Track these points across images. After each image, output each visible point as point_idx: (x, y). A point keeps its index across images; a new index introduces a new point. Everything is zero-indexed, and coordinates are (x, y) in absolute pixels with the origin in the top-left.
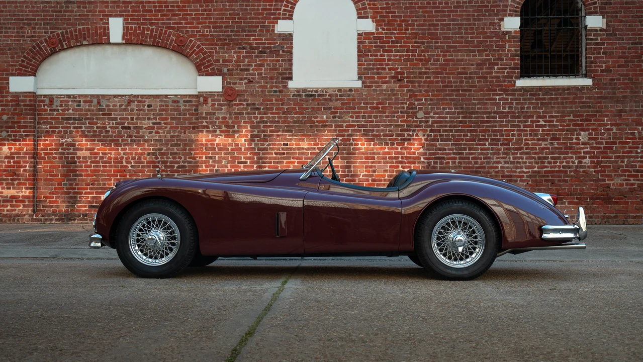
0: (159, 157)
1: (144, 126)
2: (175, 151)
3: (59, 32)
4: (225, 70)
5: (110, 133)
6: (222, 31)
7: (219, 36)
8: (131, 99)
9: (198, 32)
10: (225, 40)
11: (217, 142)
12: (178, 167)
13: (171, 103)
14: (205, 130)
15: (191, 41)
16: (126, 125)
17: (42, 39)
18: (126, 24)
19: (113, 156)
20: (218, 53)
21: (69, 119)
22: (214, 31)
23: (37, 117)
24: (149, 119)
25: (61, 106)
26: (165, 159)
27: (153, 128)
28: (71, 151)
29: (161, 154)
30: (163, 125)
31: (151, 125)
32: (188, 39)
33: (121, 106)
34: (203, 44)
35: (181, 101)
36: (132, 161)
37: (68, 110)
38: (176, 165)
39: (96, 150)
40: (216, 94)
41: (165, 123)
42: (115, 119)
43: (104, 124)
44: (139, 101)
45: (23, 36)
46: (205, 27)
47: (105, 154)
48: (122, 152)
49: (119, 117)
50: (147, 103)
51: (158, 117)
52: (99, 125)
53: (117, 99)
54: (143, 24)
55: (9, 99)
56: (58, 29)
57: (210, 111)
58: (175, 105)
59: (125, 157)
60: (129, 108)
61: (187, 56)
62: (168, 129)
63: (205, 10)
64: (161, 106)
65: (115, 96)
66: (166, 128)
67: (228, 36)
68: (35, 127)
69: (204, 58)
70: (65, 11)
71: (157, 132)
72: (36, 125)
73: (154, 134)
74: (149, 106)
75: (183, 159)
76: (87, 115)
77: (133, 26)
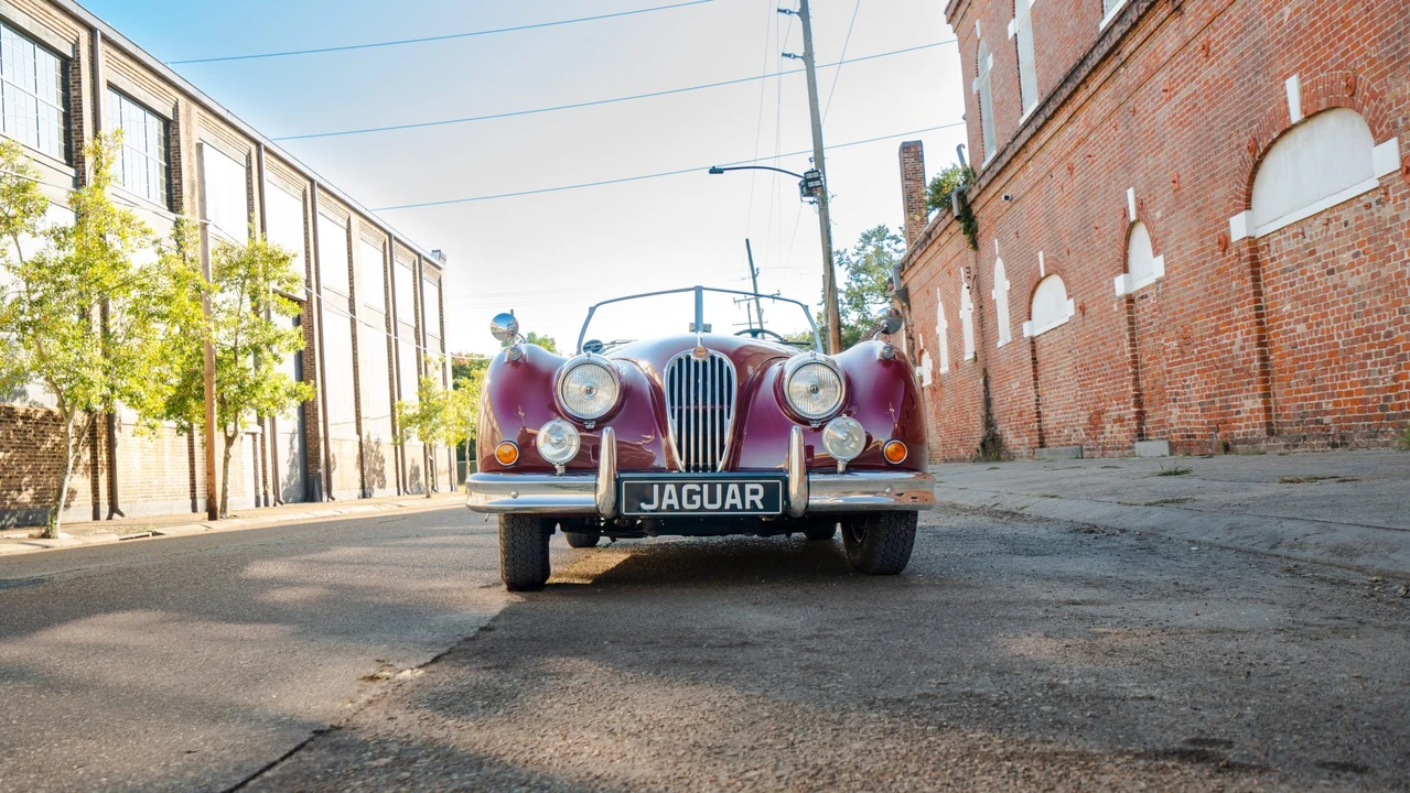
0: (1365, 319)
1: (1346, 264)
2: (1379, 305)
3: (1255, 127)
4: (1400, 119)
5: (1319, 287)
6: (1388, 43)
7: (1386, 52)
8: (1328, 216)
9: (1366, 57)
10: (1394, 57)
11: (1407, 276)
12: (1386, 337)
13: (1364, 212)
14: (1392, 254)
15: (1361, 79)
16: (1330, 267)
17: (1245, 147)
18: (1303, 81)
19: (1325, 327)
20: (1389, 88)
21: (1284, 271)
22: (1383, 47)
23: (1262, 275)
24: (1349, 248)
25: (1277, 252)
26: (1371, 323)
27: (1352, 265)
28: (1292, 326)
29: (1368, 313)
30: (1362, 256)
31: (1351, 260)
32: (1356, 77)
33: (1322, 232)
34: (1373, 80)
35: (1374, 204)
36: (1342, 333)
37: (1281, 256)
38: (1383, 333)
39: (1310, 321)
40: (1395, 175)
41: (1364, 252)
42: (1319, 260)
43: (1312, 271)
44: (1337, 219)
45: (1233, 149)
46: (1370, 45)
47: (1318, 325)
48: (1331, 318)
49: (1322, 254)
50: (1343, 221)
51: (1356, 242)
52: (1309, 274)
53: (1317, 222)
54: (1316, 74)
55: (1234, 253)
56: (1253, 123)
57: (1395, 213)
58: (1368, 212)
59: (1335, 325)
60: (1329, 234)
61: (1359, 111)
62: (1367, 263)
63: (1368, 10)
64: (1357, 219)
65: (1315, 216)
66: (1365, 260)
67: (1397, 47)
68: (1260, 294)
69: (1377, 107)
70: (1257, 89)
71: (1358, 273)
72: (1262, 288)
73: (1356, 276)
74: (1346, 224)
75: (1388, 319)
76: (1297, 259)
77: (1307, 83)
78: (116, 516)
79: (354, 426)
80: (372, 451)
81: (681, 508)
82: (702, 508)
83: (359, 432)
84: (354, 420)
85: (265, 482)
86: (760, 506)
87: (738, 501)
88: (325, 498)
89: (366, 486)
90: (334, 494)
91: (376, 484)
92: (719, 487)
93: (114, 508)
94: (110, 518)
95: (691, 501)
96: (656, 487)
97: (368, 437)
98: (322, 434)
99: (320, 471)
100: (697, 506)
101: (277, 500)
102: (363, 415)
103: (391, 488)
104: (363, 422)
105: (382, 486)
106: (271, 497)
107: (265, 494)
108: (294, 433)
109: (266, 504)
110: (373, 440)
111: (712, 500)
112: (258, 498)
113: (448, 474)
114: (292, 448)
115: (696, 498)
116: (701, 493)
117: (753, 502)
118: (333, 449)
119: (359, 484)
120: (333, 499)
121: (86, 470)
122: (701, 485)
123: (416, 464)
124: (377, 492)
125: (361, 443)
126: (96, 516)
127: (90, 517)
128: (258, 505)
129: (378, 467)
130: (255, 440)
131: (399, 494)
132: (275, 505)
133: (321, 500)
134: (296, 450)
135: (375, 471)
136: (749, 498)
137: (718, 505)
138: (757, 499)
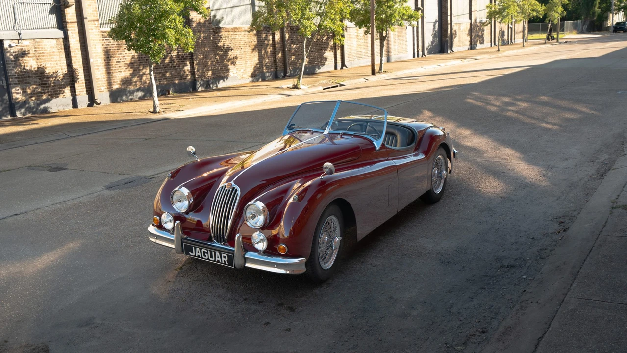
78: (344, 67)
79: (468, 15)
80: (478, 26)
81: (202, 258)
82: (208, 259)
83: (470, 18)
84: (468, 12)
85: (418, 47)
86: (227, 263)
87: (219, 259)
88: (449, 51)
89: (473, 43)
90: (453, 49)
91: (479, 42)
92: (213, 252)
93: (343, 65)
94: (342, 68)
95: (205, 256)
96: (193, 247)
97: (475, 20)
98: (449, 22)
99: (448, 39)
100: (207, 258)
101: (423, 54)
102: (473, 10)
103: (487, 43)
104: (473, 13)
105: (482, 42)
106: (420, 53)
107: (418, 52)
108: (436, 22)
109: (418, 56)
110: (478, 21)
111: (212, 257)
112: (414, 54)
113: (522, 34)
114: (434, 28)
115: (206, 255)
116: (207, 253)
117: (224, 261)
118: (455, 28)
119: (469, 43)
120: (453, 52)
121: (332, 49)
122: (207, 250)
123: (503, 30)
124: (479, 46)
125: (471, 23)
126: (336, 68)
127: (333, 68)
128: (414, 57)
129: (480, 34)
130: (413, 28)
131: (491, 46)
132: (422, 57)
133: (447, 52)
134: (437, 29)
135: (478, 36)
136: (223, 259)
137: (213, 259)
138: (226, 260)
